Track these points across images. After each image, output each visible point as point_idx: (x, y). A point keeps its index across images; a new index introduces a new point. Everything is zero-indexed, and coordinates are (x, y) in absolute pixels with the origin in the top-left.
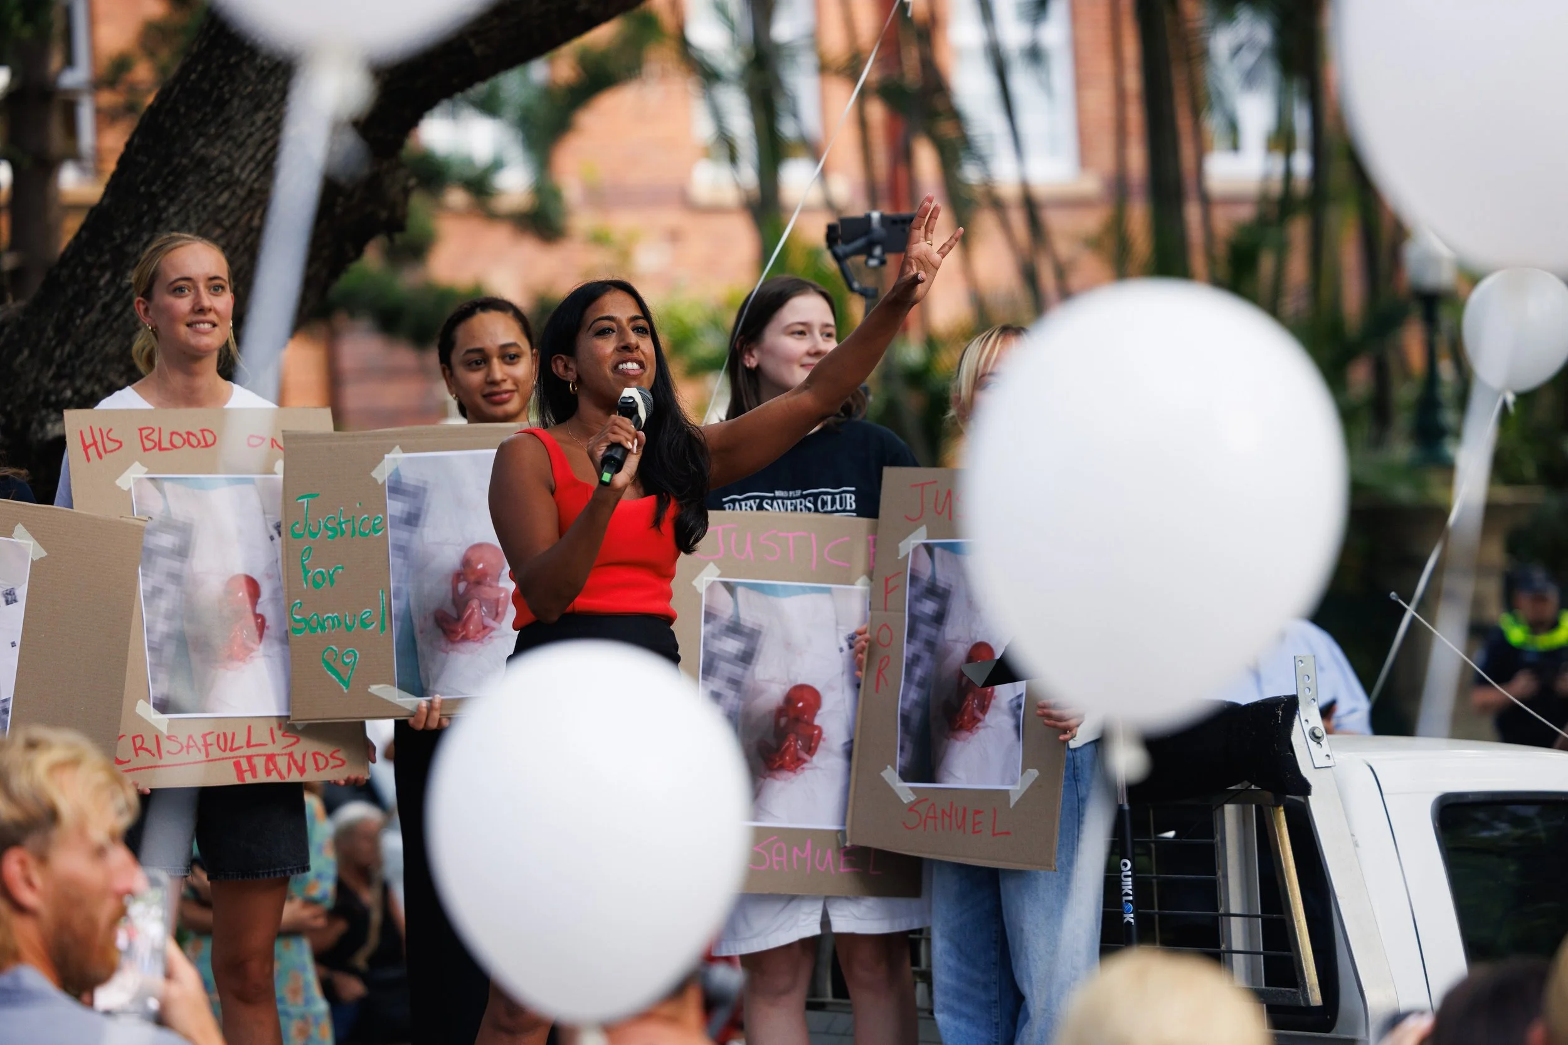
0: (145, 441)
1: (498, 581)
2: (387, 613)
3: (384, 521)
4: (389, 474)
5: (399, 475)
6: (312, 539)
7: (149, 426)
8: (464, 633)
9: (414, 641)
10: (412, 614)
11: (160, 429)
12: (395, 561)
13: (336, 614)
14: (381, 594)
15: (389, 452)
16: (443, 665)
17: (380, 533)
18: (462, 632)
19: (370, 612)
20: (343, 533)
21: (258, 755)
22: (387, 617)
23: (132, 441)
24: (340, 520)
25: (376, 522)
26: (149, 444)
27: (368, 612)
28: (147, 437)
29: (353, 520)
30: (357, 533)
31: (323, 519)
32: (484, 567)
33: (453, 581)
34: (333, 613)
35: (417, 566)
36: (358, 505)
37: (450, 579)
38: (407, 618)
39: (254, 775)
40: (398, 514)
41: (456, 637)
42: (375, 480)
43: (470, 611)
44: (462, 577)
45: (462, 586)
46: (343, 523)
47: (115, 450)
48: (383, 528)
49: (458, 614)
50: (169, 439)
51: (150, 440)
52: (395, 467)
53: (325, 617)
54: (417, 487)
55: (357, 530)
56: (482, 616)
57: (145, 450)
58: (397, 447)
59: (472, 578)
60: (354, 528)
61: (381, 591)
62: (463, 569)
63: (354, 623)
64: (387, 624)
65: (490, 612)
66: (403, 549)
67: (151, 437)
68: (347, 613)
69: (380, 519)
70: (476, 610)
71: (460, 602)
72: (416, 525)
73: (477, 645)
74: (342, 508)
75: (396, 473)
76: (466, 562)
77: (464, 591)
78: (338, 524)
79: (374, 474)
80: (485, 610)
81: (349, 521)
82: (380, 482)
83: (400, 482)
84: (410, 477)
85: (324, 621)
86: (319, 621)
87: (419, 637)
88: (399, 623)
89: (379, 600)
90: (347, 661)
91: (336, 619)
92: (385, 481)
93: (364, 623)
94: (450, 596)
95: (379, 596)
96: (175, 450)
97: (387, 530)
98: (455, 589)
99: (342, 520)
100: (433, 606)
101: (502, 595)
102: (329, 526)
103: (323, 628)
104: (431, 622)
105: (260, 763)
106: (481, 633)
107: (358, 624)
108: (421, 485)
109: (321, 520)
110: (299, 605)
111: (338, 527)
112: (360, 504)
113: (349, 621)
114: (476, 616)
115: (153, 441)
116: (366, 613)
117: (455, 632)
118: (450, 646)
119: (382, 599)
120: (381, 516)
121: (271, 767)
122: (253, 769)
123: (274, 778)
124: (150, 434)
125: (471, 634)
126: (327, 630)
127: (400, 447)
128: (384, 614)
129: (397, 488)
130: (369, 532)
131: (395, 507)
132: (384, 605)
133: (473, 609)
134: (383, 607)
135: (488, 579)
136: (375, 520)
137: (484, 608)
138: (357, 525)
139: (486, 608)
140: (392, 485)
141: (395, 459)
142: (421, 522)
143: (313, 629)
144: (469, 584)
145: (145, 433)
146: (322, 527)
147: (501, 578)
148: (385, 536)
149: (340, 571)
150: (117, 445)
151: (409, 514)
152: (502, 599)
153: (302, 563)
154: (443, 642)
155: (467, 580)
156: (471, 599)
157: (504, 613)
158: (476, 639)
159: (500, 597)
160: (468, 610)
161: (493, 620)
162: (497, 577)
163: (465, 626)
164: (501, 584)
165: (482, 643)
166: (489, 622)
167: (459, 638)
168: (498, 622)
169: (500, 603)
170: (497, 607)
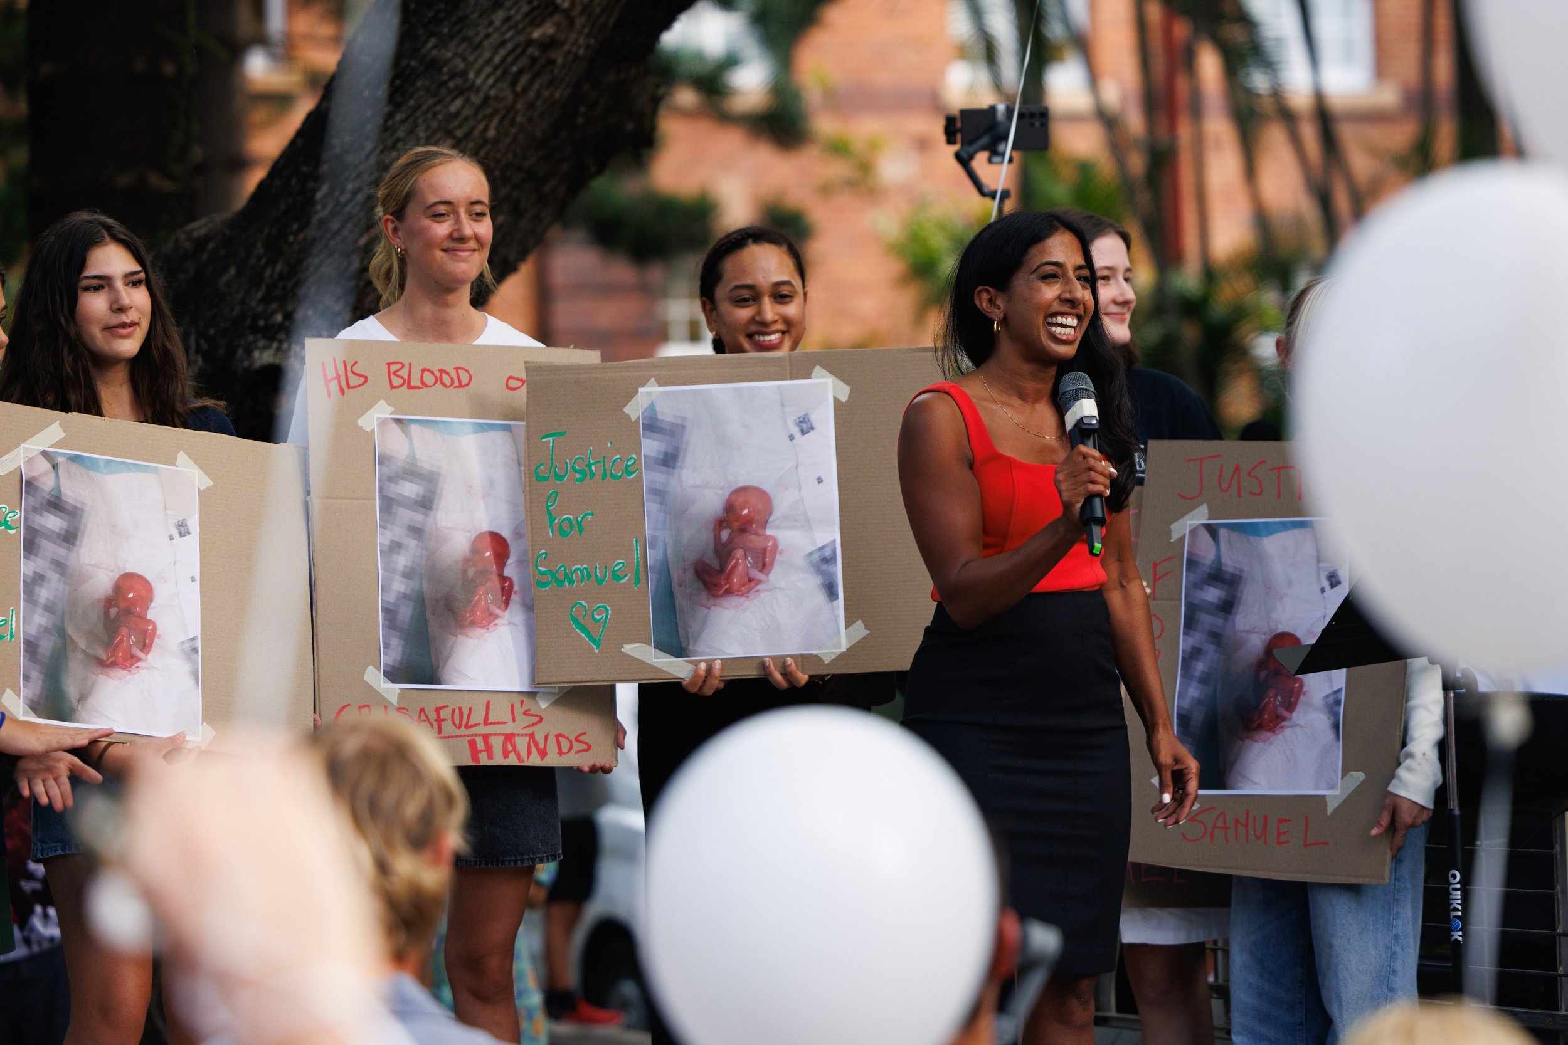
0: (393, 377)
1: (764, 528)
2: (641, 564)
3: (638, 461)
4: (643, 410)
5: (655, 411)
6: (558, 482)
7: (398, 360)
8: (727, 586)
9: (672, 595)
10: (670, 565)
11: (410, 365)
12: (651, 506)
13: (585, 566)
14: (635, 544)
15: (643, 386)
16: (704, 622)
17: (634, 475)
18: (726, 584)
19: (623, 563)
20: (592, 475)
21: (495, 735)
22: (641, 569)
23: (378, 375)
24: (590, 461)
25: (629, 463)
26: (397, 381)
27: (621, 563)
28: (395, 373)
29: (604, 461)
30: (608, 476)
31: (571, 460)
32: (749, 512)
33: (714, 529)
34: (582, 566)
35: (676, 512)
36: (609, 445)
37: (712, 526)
38: (665, 570)
39: (490, 757)
40: (653, 454)
41: (719, 591)
42: (628, 417)
43: (734, 561)
44: (724, 524)
45: (725, 534)
46: (593, 464)
47: (359, 386)
48: (637, 469)
49: (721, 566)
50: (420, 376)
51: (398, 376)
52: (650, 402)
53: (574, 568)
54: (674, 424)
55: (608, 472)
56: (748, 567)
57: (392, 387)
58: (653, 380)
59: (736, 525)
60: (605, 470)
61: (635, 540)
62: (726, 515)
63: (605, 576)
64: (643, 577)
65: (755, 563)
66: (659, 493)
67: (399, 373)
68: (597, 564)
69: (633, 460)
70: (740, 561)
71: (723, 552)
72: (674, 467)
73: (741, 600)
74: (591, 448)
75: (652, 408)
76: (730, 508)
77: (727, 540)
78: (587, 466)
79: (627, 410)
80: (751, 561)
81: (600, 462)
82: (633, 419)
83: (656, 419)
84: (666, 414)
85: (572, 573)
86: (566, 573)
87: (676, 589)
88: (655, 576)
89: (633, 550)
90: (598, 617)
91: (585, 571)
92: (639, 418)
93: (617, 576)
94: (712, 546)
95: (633, 545)
96: (425, 388)
97: (641, 473)
98: (717, 537)
99: (592, 461)
100: (693, 556)
101: (770, 544)
102: (577, 468)
103: (571, 581)
104: (690, 574)
105: (497, 743)
106: (747, 586)
107: (609, 575)
108: (679, 422)
109: (568, 461)
110: (544, 555)
111: (587, 469)
112: (611, 443)
113: (600, 572)
114: (741, 567)
115: (402, 377)
116: (619, 564)
117: (718, 586)
118: (712, 601)
119: (637, 549)
120: (634, 456)
121: (510, 748)
122: (489, 749)
123: (512, 761)
124: (398, 370)
125: (736, 587)
126: (575, 583)
127: (656, 380)
128: (638, 566)
129: (652, 425)
130: (622, 474)
131: (651, 446)
132: (639, 555)
133: (738, 560)
134: (637, 557)
135: (754, 525)
136: (627, 461)
137: (749, 558)
138: (609, 466)
139: (752, 558)
140: (646, 422)
141: (649, 393)
142: (679, 464)
143: (561, 582)
144: (733, 531)
145: (394, 368)
146: (569, 468)
147: (768, 526)
148: (639, 480)
149: (590, 517)
150: (362, 380)
151: (666, 454)
152: (770, 549)
153: (548, 510)
154: (704, 597)
155: (730, 528)
156: (735, 549)
157: (772, 564)
158: (740, 593)
159: (768, 547)
160: (732, 561)
161: (760, 571)
162: (764, 524)
163: (728, 578)
164: (769, 532)
165: (747, 597)
166: (755, 573)
167: (721, 592)
168: (765, 574)
169: (768, 553)
170: (764, 558)
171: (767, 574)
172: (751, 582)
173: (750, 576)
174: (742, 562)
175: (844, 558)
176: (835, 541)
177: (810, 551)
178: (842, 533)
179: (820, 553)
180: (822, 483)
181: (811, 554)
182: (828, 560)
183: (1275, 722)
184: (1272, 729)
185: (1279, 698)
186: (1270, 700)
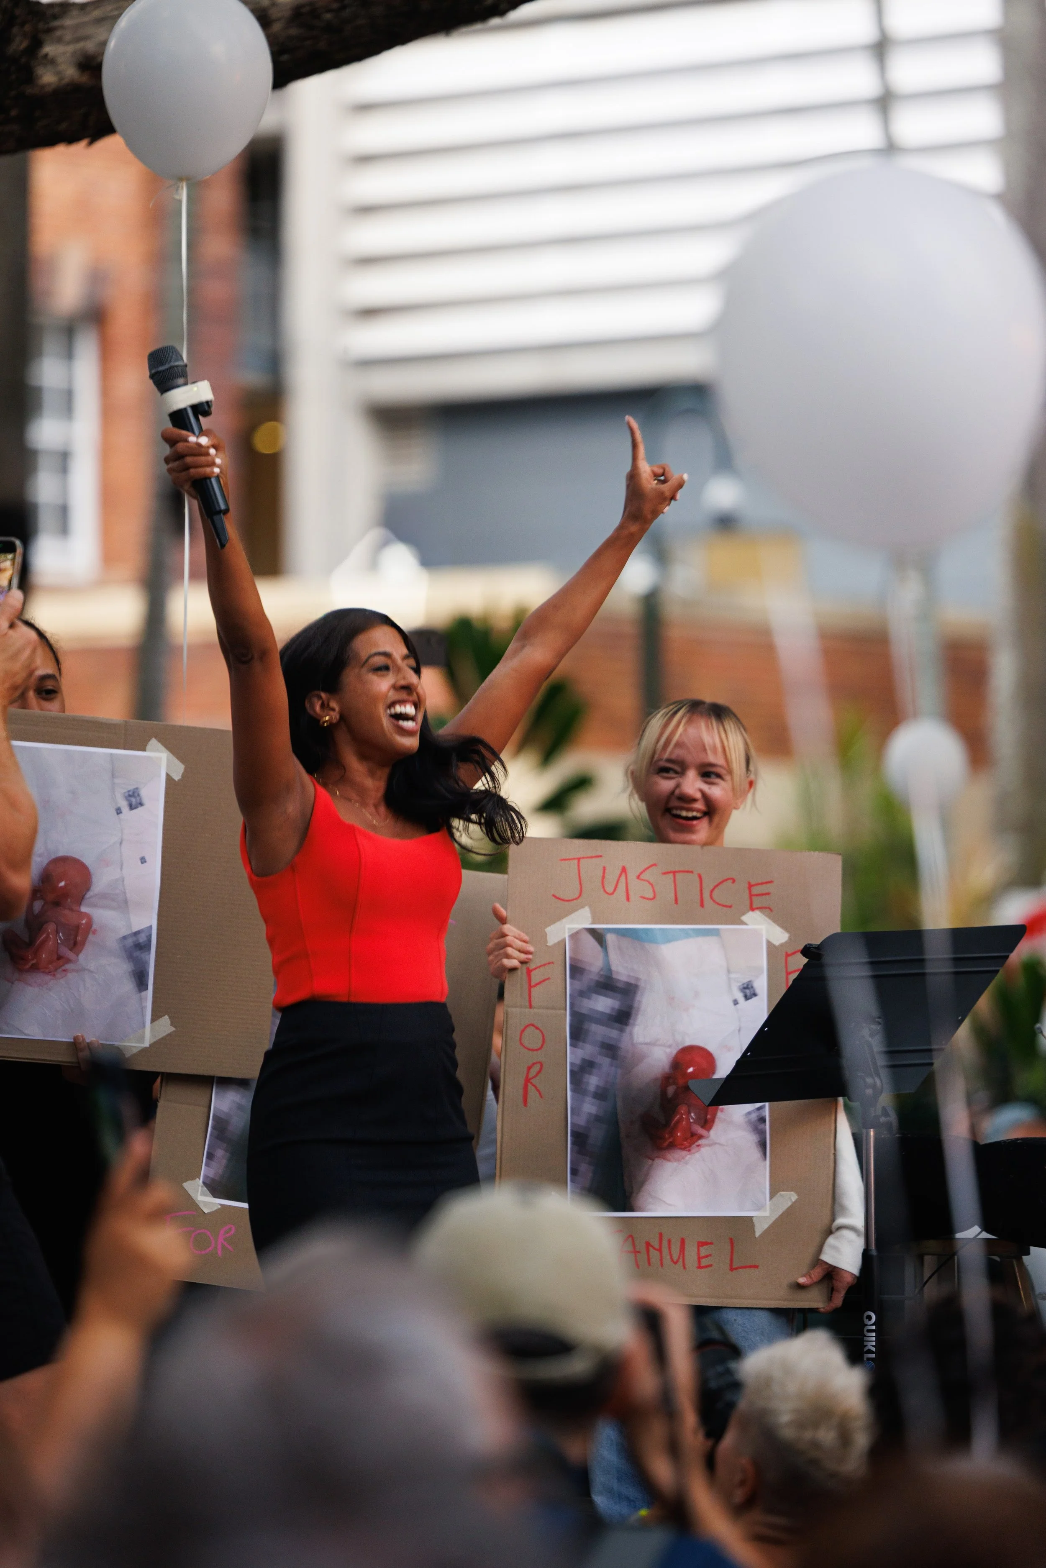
1: (80, 904)
18: (33, 959)
32: (66, 885)
33: (31, 898)
41: (25, 965)
43: (44, 936)
44: (39, 895)
49: (30, 938)
56: (58, 943)
59: (51, 897)
62: (41, 884)
71: (34, 924)
73: (47, 978)
76: (47, 878)
77: (39, 912)
98: (29, 907)
114: (50, 943)
117: (25, 959)
125: (43, 963)
133: (48, 934)
135: (69, 900)
137: (60, 935)
139: (64, 934)
152: (83, 927)
155: (44, 899)
156: (47, 922)
157: (83, 943)
158: (47, 971)
159: (81, 924)
160: (42, 934)
161: (71, 950)
162: (80, 900)
163: (36, 953)
165: (54, 975)
166: (65, 951)
167: (27, 967)
168: (75, 954)
169: (80, 931)
170: (76, 936)
171: (78, 954)
172: (60, 960)
173: (59, 953)
175: (157, 948)
176: (151, 927)
177: (125, 934)
178: (159, 920)
179: (134, 939)
180: (145, 864)
181: (125, 938)
182: (144, 947)
183: (691, 1140)
184: (687, 1148)
185: (692, 1114)
186: (681, 1117)
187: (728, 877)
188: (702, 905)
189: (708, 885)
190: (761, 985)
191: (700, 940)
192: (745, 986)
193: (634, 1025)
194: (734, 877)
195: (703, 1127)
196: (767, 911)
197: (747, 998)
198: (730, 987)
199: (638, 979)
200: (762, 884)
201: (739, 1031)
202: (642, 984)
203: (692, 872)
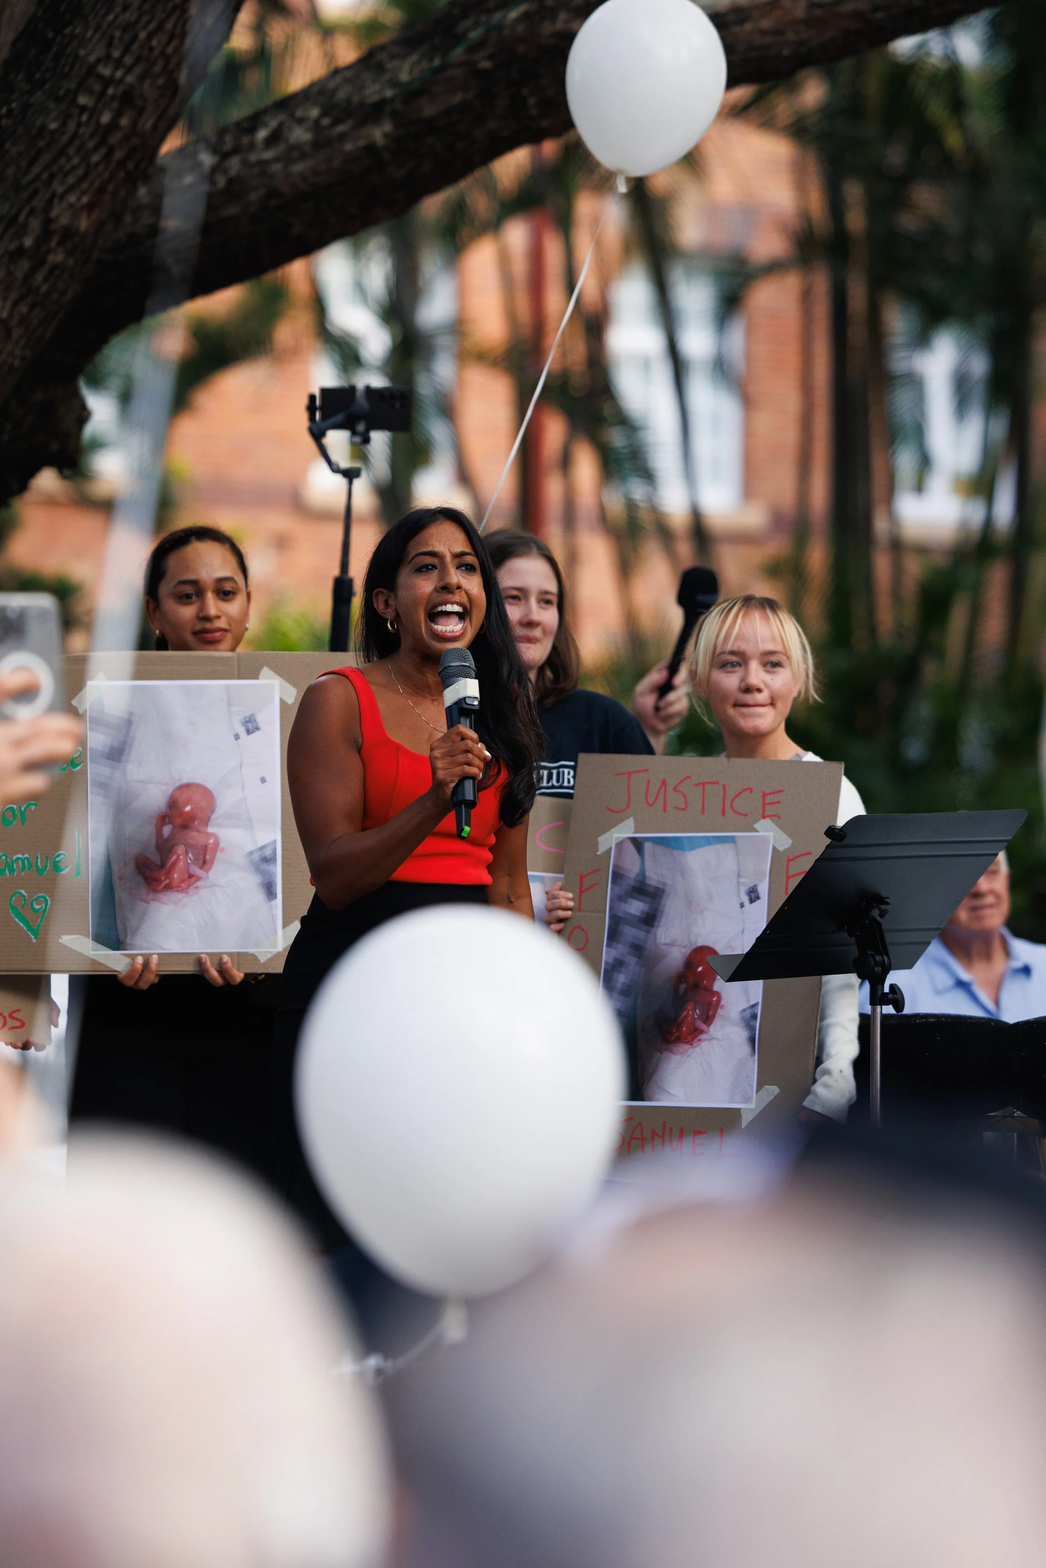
1: (206, 825)
2: (85, 855)
4: (91, 703)
5: (103, 705)
8: (167, 881)
9: (111, 888)
10: (111, 859)
12: (95, 799)
13: (27, 855)
14: (77, 836)
15: (91, 678)
16: (145, 916)
17: (79, 768)
18: (166, 879)
19: (67, 853)
22: (83, 861)
32: (192, 810)
33: (157, 825)
34: (23, 855)
35: (121, 804)
37: (153, 823)
38: (108, 862)
40: (99, 747)
41: (159, 886)
43: (175, 857)
44: (167, 820)
45: (167, 830)
48: (82, 762)
49: (161, 860)
52: (98, 696)
53: (15, 857)
54: (121, 719)
56: (188, 863)
58: (102, 673)
59: (178, 821)
61: (79, 830)
62: (168, 811)
63: (46, 866)
64: (86, 868)
65: (196, 859)
66: (103, 786)
68: (41, 853)
70: (181, 857)
71: (165, 847)
72: (120, 761)
73: (180, 896)
75: (99, 701)
76: (173, 804)
77: (169, 836)
79: (75, 702)
80: (192, 858)
83: (104, 713)
84: (114, 708)
85: (13, 862)
86: (7, 862)
87: (117, 883)
88: (96, 868)
89: (75, 841)
90: (37, 907)
91: (26, 861)
92: (86, 711)
93: (58, 867)
94: (154, 841)
95: (75, 837)
97: (86, 765)
98: (159, 833)
101: (211, 841)
103: (12, 871)
106: (186, 882)
107: (50, 866)
108: (126, 717)
113: (41, 864)
114: (181, 863)
116: (62, 855)
117: (158, 880)
119: (79, 841)
125: (175, 883)
126: (16, 873)
127: (105, 673)
128: (82, 857)
129: (99, 719)
131: (97, 740)
132: (80, 848)
133: (179, 856)
135: (196, 822)
137: (190, 855)
139: (193, 854)
140: (94, 715)
141: (99, 687)
142: (125, 759)
143: (2, 871)
144: (174, 827)
147: (210, 823)
148: (84, 772)
151: (114, 748)
152: (210, 846)
155: (172, 824)
156: (176, 845)
157: (212, 861)
158: (180, 889)
159: (209, 844)
160: (173, 856)
161: (201, 868)
162: (206, 822)
163: (169, 873)
164: (210, 830)
165: (187, 893)
166: (196, 870)
167: (161, 887)
168: (205, 871)
169: (209, 850)
170: (205, 855)
171: (207, 871)
172: (191, 878)
173: (190, 872)
174: (183, 858)
175: (283, 858)
176: (275, 841)
177: (251, 850)
178: (283, 834)
179: (260, 853)
180: (265, 783)
181: (251, 853)
182: (269, 860)
183: (693, 1035)
184: (690, 1042)
185: (697, 1011)
186: (688, 1013)
187: (745, 787)
188: (723, 814)
189: (731, 794)
190: (763, 889)
191: (719, 847)
192: (751, 889)
193: (658, 927)
194: (752, 786)
195: (704, 1023)
196: (777, 818)
197: (752, 901)
198: (739, 891)
199: (665, 884)
200: (774, 793)
201: (743, 932)
202: (667, 889)
203: (718, 783)
